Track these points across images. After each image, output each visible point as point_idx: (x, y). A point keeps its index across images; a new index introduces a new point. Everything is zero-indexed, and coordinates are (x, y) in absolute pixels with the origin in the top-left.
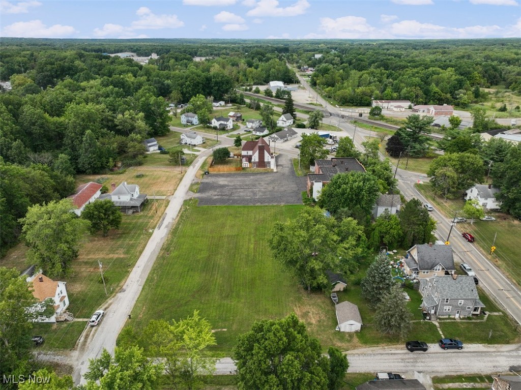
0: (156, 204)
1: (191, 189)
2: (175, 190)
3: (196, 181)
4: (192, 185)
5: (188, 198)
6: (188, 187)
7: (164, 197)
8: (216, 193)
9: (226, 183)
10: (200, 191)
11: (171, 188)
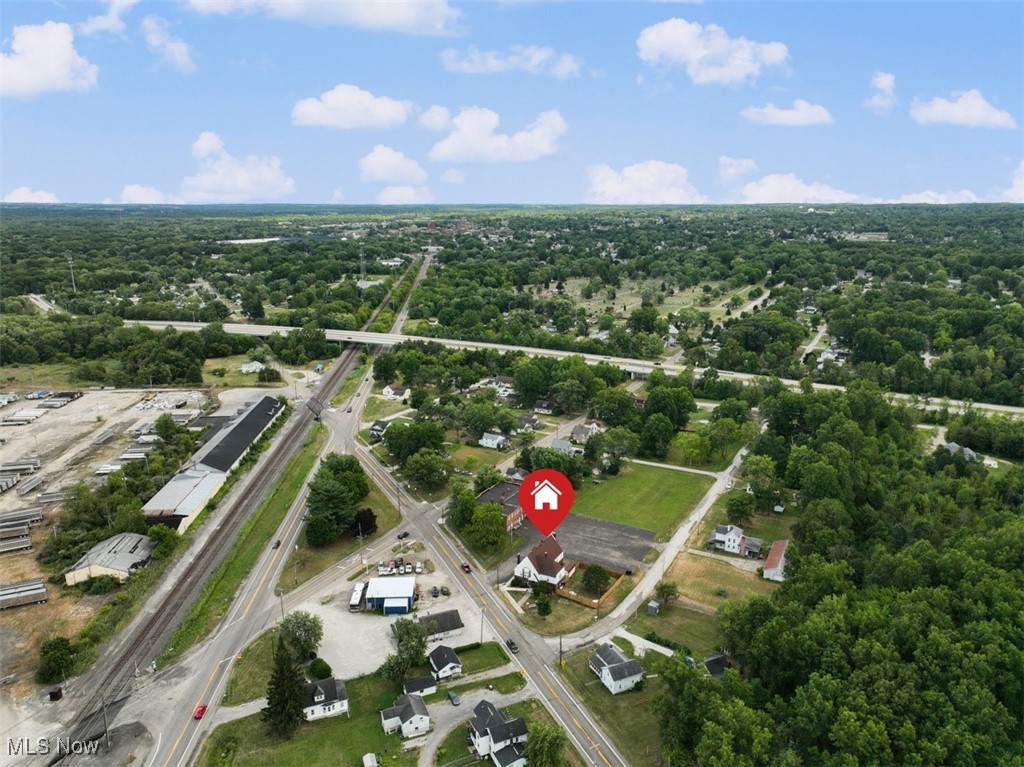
0: (699, 544)
1: (658, 555)
2: (676, 558)
3: (648, 566)
4: (654, 560)
5: (664, 544)
6: (661, 558)
7: (690, 550)
8: (633, 542)
9: (614, 553)
10: (647, 550)
11: (680, 562)
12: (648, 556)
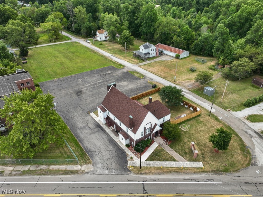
12: (137, 75)
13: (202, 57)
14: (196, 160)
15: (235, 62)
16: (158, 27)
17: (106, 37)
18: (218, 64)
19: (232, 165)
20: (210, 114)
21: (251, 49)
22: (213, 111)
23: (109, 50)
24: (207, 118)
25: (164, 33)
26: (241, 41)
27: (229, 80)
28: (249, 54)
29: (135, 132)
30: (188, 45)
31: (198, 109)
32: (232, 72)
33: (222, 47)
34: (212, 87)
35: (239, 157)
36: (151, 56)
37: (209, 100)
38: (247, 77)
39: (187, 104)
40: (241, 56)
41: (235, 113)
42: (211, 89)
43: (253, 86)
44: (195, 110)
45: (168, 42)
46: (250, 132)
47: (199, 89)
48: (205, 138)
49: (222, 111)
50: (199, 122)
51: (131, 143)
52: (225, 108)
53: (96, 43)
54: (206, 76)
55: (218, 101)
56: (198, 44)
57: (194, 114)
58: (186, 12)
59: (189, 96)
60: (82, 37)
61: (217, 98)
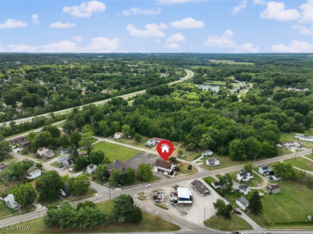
12: (154, 155)
13: (176, 142)
14: (185, 173)
15: (189, 144)
16: (151, 129)
17: (121, 136)
18: (182, 145)
19: (194, 173)
20: (185, 163)
21: (193, 139)
22: (186, 162)
23: (129, 144)
24: (185, 164)
25: (155, 132)
26: (189, 135)
27: (188, 151)
28: (193, 140)
29: (170, 169)
30: (168, 137)
31: (182, 162)
32: (189, 148)
33: (183, 138)
34: (183, 155)
35: (195, 171)
36: (153, 145)
37: (184, 159)
38: (194, 149)
39: (178, 162)
40: (191, 142)
41: (192, 162)
42: (183, 156)
43: (196, 152)
44: (181, 163)
45: (157, 136)
46: (197, 166)
47: (179, 157)
48: (186, 169)
49: (189, 162)
50: (183, 166)
51: (168, 173)
52: (189, 161)
53: (115, 140)
54: (181, 151)
55: (186, 159)
56: (172, 136)
57: (181, 164)
58: (156, 111)
59: (178, 159)
60: (104, 137)
61: (186, 158)
